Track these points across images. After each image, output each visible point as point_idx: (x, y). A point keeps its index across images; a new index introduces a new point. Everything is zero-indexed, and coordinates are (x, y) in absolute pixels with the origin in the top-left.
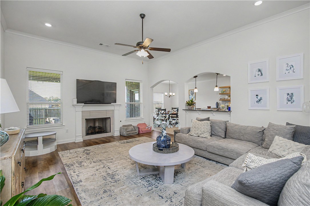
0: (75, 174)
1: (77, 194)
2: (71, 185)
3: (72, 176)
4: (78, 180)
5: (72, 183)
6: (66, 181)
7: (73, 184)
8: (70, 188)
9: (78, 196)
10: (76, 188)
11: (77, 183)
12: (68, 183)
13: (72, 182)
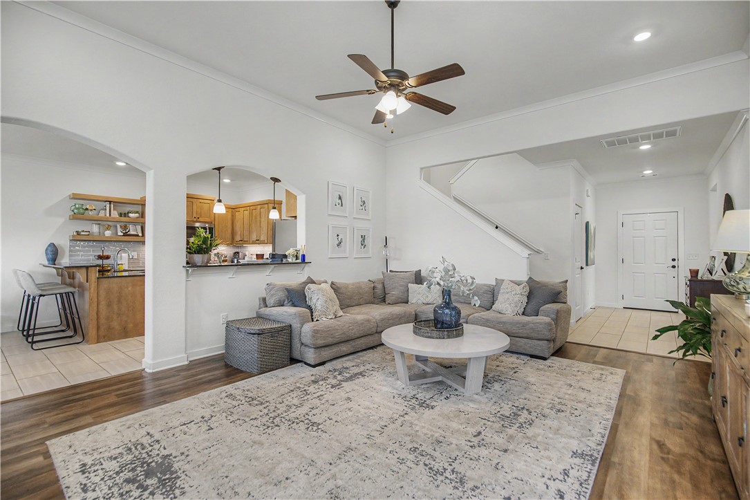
0: (563, 487)
1: (607, 436)
2: (602, 463)
3: (581, 484)
4: (578, 461)
5: (598, 462)
6: (607, 484)
7: (599, 460)
8: (610, 459)
9: (607, 432)
10: (599, 447)
11: (587, 455)
12: (606, 475)
13: (597, 465)
